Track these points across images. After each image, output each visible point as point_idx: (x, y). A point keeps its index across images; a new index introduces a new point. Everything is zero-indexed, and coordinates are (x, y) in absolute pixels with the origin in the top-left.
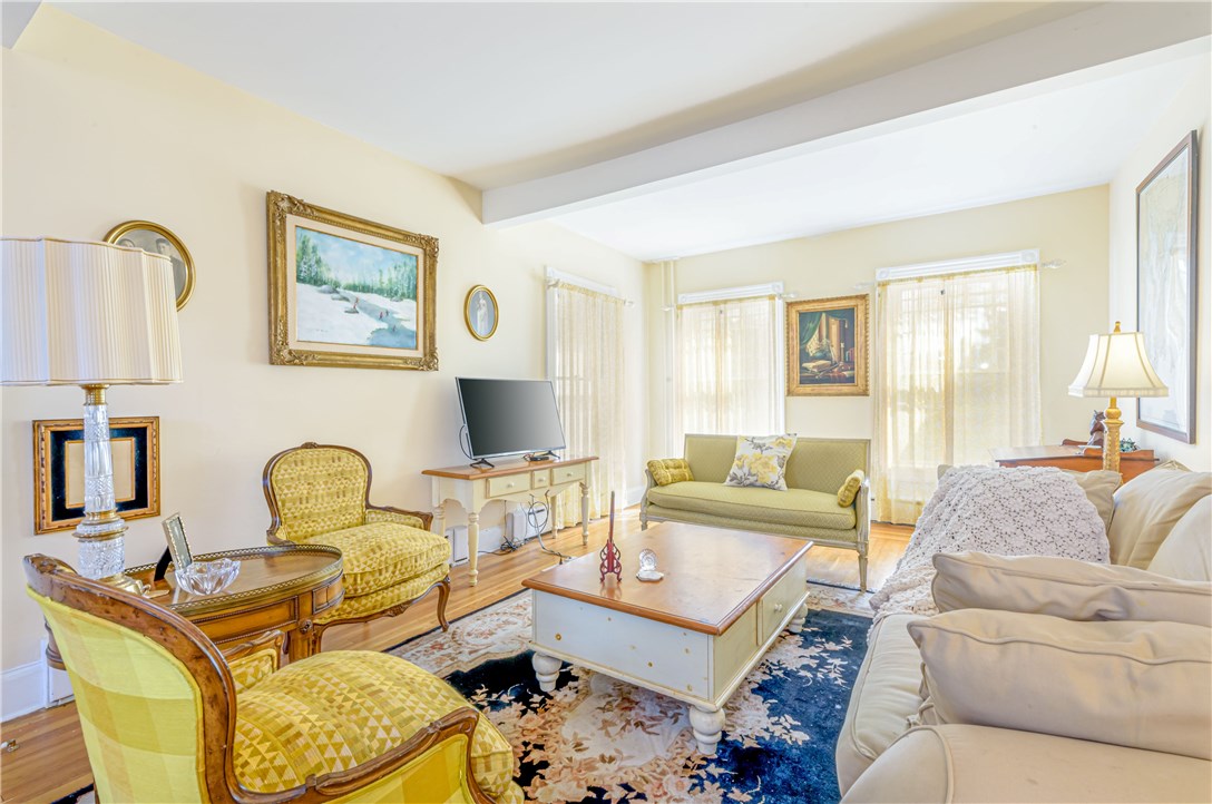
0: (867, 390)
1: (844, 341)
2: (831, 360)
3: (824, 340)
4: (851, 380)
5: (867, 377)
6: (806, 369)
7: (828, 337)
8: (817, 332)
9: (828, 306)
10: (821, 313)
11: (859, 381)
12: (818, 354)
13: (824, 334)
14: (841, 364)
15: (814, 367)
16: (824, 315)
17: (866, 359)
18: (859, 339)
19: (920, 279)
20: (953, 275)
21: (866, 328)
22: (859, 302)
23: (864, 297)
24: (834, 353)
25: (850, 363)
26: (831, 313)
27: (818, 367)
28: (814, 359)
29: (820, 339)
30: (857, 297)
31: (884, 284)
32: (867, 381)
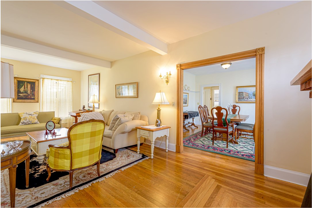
0: (38, 101)
1: (32, 90)
2: (28, 94)
3: (26, 89)
4: (34, 99)
5: (38, 98)
6: (20, 95)
7: (27, 88)
8: (23, 86)
9: (27, 80)
10: (25, 82)
11: (36, 99)
12: (24, 92)
13: (26, 87)
14: (31, 95)
15: (22, 95)
16: (26, 82)
17: (38, 94)
18: (36, 90)
19: (52, 79)
20: (58, 80)
21: (38, 87)
22: (36, 81)
23: (38, 80)
24: (29, 92)
25: (34, 95)
26: (28, 82)
27: (24, 95)
28: (22, 93)
29: (25, 88)
30: (36, 80)
31: (44, 79)
32: (38, 99)
